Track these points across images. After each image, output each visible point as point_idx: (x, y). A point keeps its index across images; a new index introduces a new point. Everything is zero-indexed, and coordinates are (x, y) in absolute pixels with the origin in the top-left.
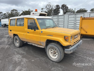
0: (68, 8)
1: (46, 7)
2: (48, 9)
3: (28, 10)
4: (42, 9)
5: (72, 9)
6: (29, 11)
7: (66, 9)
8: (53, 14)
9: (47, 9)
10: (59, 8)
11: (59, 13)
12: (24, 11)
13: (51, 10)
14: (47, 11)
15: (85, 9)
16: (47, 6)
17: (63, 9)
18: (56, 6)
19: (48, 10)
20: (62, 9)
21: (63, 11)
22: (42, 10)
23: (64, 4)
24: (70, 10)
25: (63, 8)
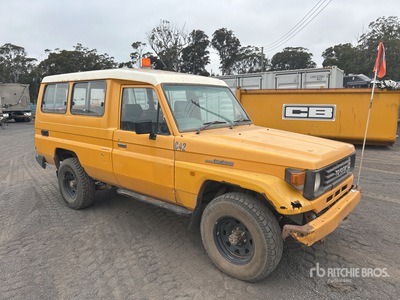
0: (238, 43)
1: (153, 38)
2: (160, 45)
3: (73, 50)
4: (135, 45)
5: (257, 49)
6: (79, 53)
7: (232, 49)
8: (182, 67)
9: (155, 46)
10: (206, 43)
11: (206, 61)
12: (57, 52)
13: (172, 51)
14: (155, 55)
15: (301, 48)
16: (157, 34)
17: (219, 49)
18: (193, 34)
19: (159, 50)
20: (215, 46)
21: (222, 56)
22: (134, 51)
23: (223, 30)
24: (247, 52)
25: (221, 41)
